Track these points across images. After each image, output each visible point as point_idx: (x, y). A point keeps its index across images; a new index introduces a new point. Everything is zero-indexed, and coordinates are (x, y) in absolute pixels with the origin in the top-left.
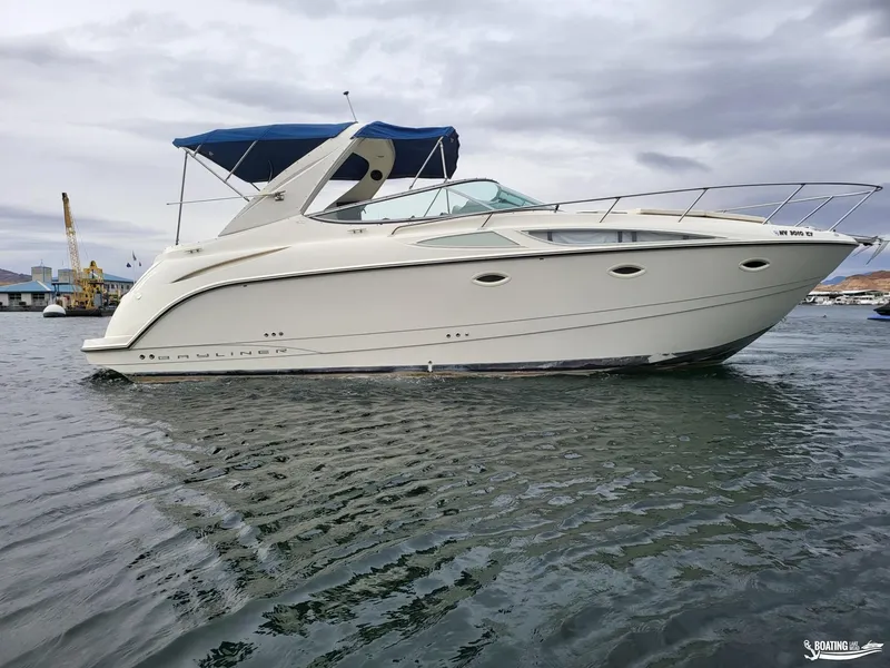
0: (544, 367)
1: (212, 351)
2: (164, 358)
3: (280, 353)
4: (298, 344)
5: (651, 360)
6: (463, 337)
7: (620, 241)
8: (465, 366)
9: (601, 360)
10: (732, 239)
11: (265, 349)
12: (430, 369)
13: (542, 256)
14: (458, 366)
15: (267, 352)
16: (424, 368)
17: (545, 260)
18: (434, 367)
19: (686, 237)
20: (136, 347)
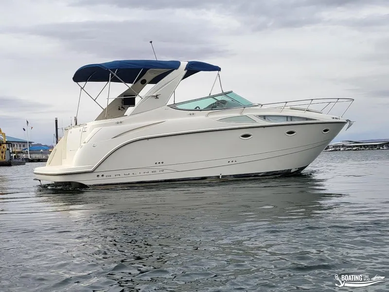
0: (260, 175)
1: (131, 172)
2: (109, 176)
3: (162, 172)
4: (169, 167)
5: (292, 171)
6: (234, 163)
7: (291, 120)
8: (233, 175)
9: (278, 171)
10: (321, 121)
11: (155, 170)
12: (220, 178)
13: (264, 127)
14: (231, 176)
15: (155, 172)
16: (218, 177)
17: (265, 128)
18: (222, 176)
19: (307, 119)
20: (96, 171)
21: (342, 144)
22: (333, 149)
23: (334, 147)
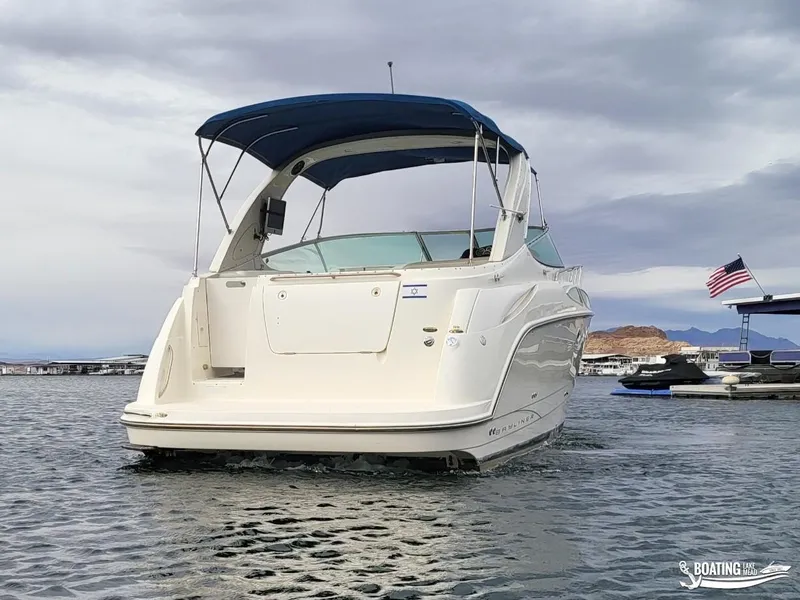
2: (498, 432)
3: (532, 420)
11: (529, 414)
15: (528, 418)
21: (126, 362)
22: (110, 371)
23: (111, 366)
